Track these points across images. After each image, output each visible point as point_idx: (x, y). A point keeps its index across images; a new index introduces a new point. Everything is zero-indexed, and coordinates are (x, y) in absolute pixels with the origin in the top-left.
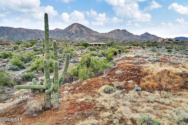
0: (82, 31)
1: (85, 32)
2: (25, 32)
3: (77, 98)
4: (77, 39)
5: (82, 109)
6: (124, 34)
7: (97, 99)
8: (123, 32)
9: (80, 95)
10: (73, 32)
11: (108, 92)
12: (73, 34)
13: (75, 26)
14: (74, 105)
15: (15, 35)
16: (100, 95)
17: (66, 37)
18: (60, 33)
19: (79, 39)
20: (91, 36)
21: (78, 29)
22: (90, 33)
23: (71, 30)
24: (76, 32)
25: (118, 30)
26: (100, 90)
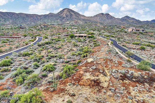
0: (71, 15)
1: (74, 16)
2: (25, 16)
3: (61, 87)
4: (67, 22)
5: (62, 90)
6: (107, 17)
7: (66, 88)
8: (106, 15)
9: (62, 86)
10: (64, 16)
11: (70, 85)
12: (64, 17)
13: (66, 10)
14: (60, 89)
15: (17, 19)
16: (67, 86)
17: (59, 20)
18: (53, 17)
19: (69, 22)
20: (80, 19)
21: (68, 13)
22: (78, 17)
23: (62, 14)
24: (67, 16)
25: (102, 14)
26: (68, 84)
